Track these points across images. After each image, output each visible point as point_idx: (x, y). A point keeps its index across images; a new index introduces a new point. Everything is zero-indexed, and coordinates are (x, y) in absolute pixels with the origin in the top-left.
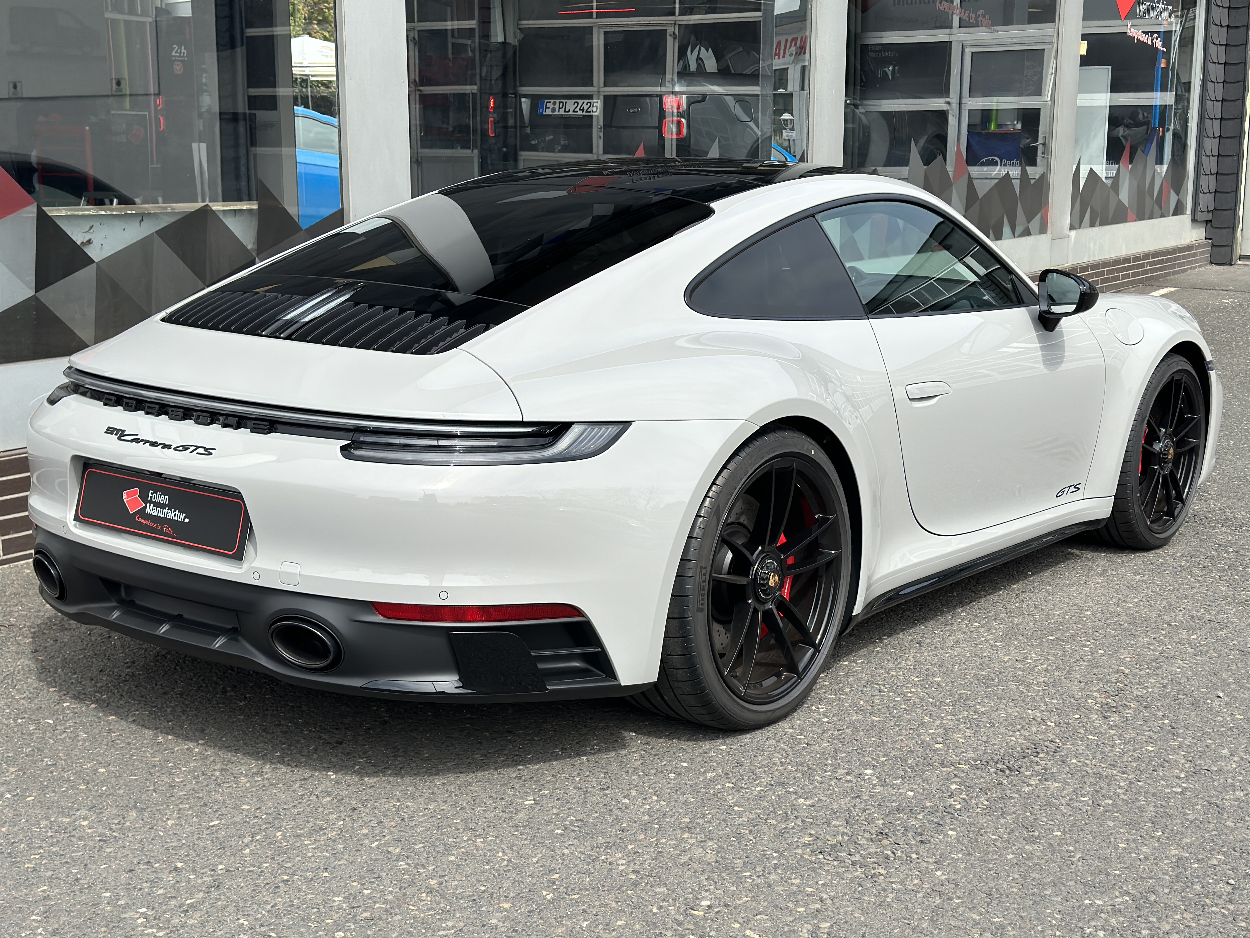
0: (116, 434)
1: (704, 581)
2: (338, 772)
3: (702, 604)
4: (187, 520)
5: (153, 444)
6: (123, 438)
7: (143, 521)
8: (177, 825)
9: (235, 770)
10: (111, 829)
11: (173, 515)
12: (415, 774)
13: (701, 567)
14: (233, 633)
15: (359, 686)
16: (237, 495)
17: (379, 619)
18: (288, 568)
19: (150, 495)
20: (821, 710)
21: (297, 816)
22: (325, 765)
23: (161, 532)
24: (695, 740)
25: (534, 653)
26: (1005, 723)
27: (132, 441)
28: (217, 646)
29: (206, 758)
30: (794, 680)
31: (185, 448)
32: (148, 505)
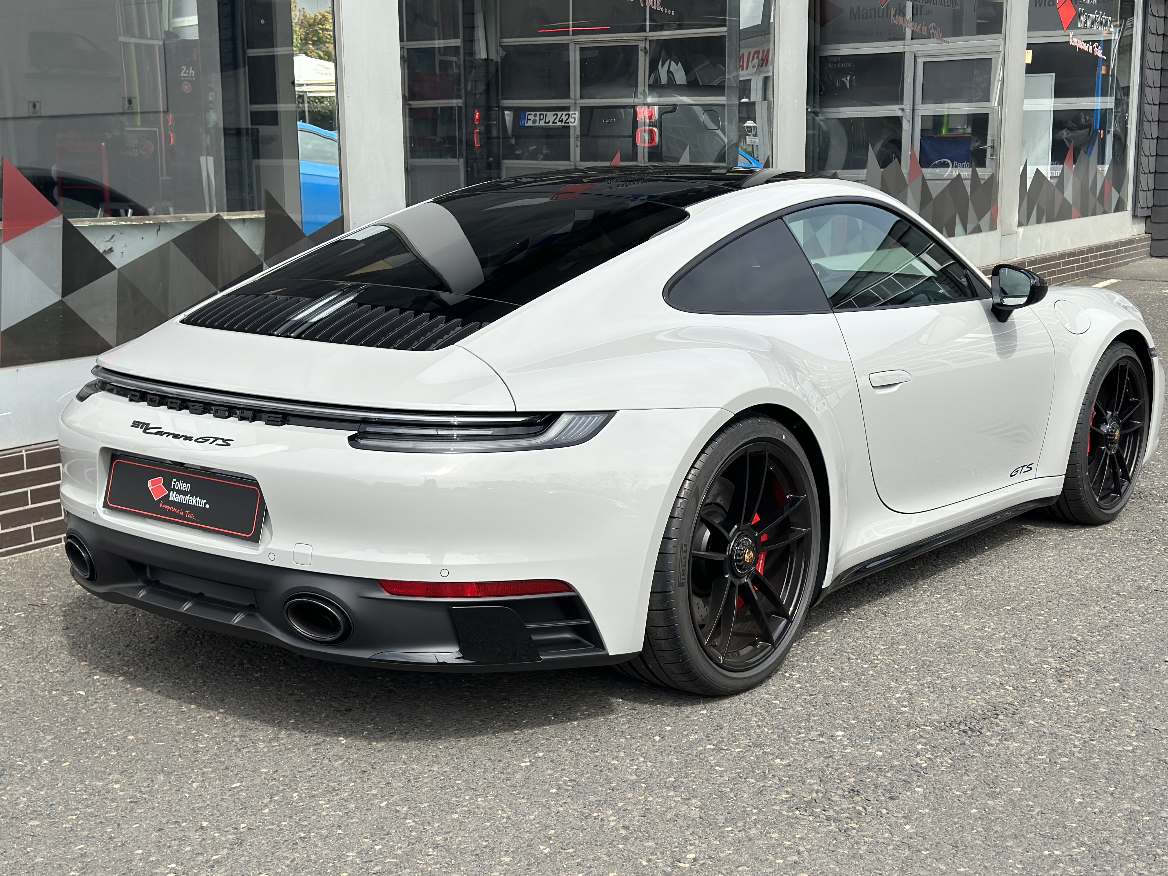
0: (141, 428)
1: (685, 558)
2: (348, 737)
3: (683, 579)
4: (207, 506)
5: (176, 436)
6: (147, 431)
7: (167, 507)
8: (202, 787)
9: (253, 736)
10: (141, 792)
11: (194, 501)
12: (419, 739)
13: (682, 545)
14: (251, 610)
15: (368, 657)
16: (254, 482)
17: (386, 595)
18: (301, 549)
19: (173, 483)
20: (794, 677)
21: (312, 778)
22: (336, 731)
23: (184, 518)
24: (677, 705)
25: (528, 626)
26: (967, 687)
27: (157, 433)
28: (236, 621)
29: (226, 725)
30: (770, 647)
31: (205, 439)
32: (172, 492)
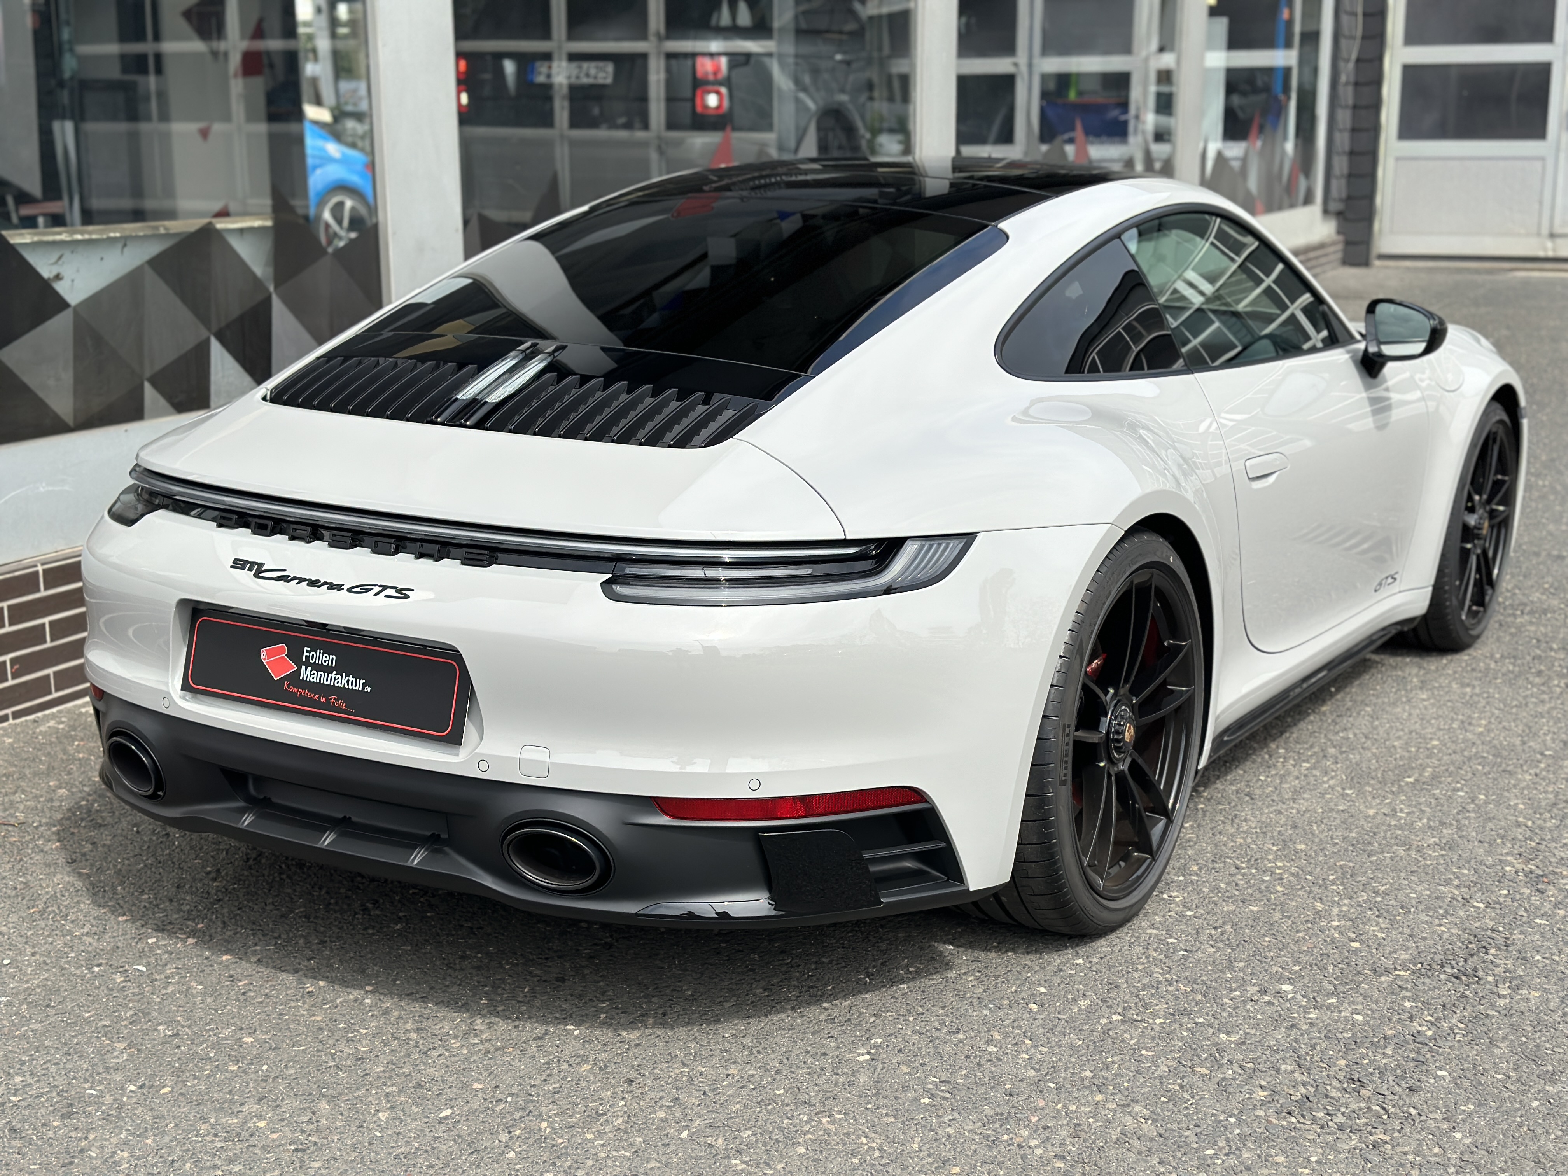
0: (250, 570)
1: (1067, 744)
2: (580, 1025)
3: (1065, 775)
4: (368, 689)
5: (313, 583)
6: (262, 575)
7: (295, 690)
8: (394, 1118)
9: (436, 1029)
10: (303, 1131)
11: (344, 681)
12: (688, 1023)
13: (1064, 725)
15: (634, 912)
16: (454, 655)
17: (664, 820)
18: (530, 754)
19: (305, 654)
20: (1177, 899)
21: (556, 1096)
23: (327, 706)
25: (866, 856)
27: (279, 579)
29: (386, 1012)
30: (1148, 861)
31: (366, 589)
32: (303, 667)
